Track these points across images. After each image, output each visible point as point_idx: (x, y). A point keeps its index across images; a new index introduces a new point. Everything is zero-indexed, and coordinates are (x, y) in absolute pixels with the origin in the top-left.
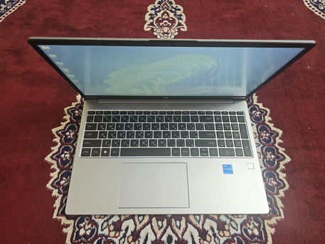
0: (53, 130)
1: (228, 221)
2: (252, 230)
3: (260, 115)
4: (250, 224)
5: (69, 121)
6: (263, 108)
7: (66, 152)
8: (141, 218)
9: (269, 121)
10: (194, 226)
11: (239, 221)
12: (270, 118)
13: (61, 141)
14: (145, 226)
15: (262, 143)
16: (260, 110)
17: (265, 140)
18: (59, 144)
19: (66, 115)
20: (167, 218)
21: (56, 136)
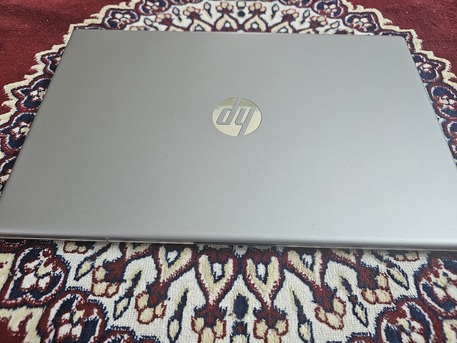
0: (5, 87)
1: (383, 268)
2: (444, 289)
3: (432, 69)
4: (437, 275)
5: (41, 73)
6: (436, 58)
7: (23, 124)
8: (172, 255)
9: (452, 80)
10: (299, 276)
11: (411, 267)
12: (453, 75)
13: (17, 105)
14: (181, 273)
15: (442, 116)
16: (430, 62)
17: (447, 111)
18: (14, 110)
19: (36, 63)
20: (234, 257)
21: (11, 96)
